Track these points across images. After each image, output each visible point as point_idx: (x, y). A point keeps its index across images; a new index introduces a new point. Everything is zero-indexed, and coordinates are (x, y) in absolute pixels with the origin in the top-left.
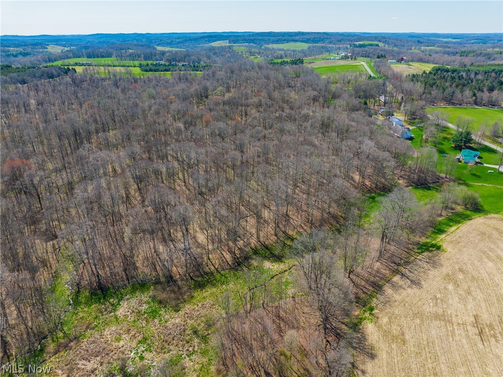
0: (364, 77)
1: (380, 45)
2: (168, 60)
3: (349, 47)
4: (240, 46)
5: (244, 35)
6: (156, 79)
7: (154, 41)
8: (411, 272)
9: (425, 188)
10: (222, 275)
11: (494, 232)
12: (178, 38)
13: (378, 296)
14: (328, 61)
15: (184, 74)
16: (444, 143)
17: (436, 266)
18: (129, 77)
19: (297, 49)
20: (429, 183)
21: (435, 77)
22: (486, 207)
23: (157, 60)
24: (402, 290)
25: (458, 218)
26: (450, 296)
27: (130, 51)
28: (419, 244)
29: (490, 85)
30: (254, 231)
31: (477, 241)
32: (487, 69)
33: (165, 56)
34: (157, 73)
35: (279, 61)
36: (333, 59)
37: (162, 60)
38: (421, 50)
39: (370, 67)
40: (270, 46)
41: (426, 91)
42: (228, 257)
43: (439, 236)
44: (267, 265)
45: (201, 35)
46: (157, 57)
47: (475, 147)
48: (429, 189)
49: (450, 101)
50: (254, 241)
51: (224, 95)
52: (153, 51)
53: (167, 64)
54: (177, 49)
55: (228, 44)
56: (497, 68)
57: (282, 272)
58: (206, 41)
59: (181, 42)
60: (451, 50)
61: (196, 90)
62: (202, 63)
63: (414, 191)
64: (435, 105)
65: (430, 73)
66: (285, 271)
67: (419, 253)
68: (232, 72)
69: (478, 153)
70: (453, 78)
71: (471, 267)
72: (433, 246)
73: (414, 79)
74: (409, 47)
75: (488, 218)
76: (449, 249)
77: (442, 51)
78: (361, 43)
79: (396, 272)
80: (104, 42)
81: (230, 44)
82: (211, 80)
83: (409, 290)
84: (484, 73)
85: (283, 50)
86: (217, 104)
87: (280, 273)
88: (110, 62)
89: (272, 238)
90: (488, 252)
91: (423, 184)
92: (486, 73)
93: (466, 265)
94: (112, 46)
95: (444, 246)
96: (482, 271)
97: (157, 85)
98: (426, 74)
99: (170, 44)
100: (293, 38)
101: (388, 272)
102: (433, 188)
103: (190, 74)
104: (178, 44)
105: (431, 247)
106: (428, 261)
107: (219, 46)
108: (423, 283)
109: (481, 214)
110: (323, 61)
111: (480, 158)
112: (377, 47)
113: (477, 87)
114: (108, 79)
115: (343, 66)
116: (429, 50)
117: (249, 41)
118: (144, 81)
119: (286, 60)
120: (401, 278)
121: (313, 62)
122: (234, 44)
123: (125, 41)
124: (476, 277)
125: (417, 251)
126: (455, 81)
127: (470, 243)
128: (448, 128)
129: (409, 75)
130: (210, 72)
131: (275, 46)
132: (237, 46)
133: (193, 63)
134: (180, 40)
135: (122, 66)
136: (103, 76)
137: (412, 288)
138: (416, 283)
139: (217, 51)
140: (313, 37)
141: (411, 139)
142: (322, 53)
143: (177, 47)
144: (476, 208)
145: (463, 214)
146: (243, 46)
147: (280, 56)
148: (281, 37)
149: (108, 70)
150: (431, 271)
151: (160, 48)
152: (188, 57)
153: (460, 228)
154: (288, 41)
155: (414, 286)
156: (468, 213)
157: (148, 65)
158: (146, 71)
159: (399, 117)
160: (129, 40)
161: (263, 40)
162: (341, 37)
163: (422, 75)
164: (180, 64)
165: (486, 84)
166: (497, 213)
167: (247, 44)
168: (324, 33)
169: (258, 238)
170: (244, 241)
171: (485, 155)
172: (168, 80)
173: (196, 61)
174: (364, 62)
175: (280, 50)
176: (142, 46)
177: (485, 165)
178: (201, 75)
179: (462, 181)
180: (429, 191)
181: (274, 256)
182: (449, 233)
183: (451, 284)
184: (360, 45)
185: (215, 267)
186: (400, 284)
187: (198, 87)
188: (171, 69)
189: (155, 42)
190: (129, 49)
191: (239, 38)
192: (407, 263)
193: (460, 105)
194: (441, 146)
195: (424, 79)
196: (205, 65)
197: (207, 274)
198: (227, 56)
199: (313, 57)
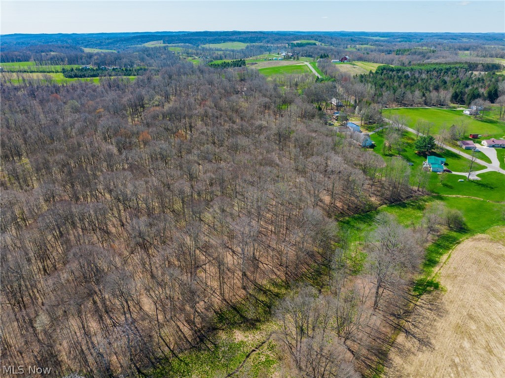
0: (311, 78)
1: (317, 44)
2: (96, 64)
3: (287, 47)
4: (175, 46)
5: (179, 35)
6: (82, 87)
7: (81, 42)
8: (415, 326)
9: (400, 205)
10: (181, 360)
11: (489, 259)
12: (108, 39)
13: (386, 369)
14: (271, 61)
15: (115, 80)
16: (406, 149)
17: (442, 314)
18: (50, 85)
19: (235, 49)
20: (402, 198)
21: (383, 77)
22: (470, 225)
23: (83, 64)
24: (412, 356)
25: (445, 243)
26: (470, 359)
27: (52, 53)
28: (414, 283)
29: (435, 84)
30: (215, 284)
31: (475, 273)
32: (428, 67)
33: (93, 59)
34: (83, 80)
35: (219, 62)
36: (275, 59)
37: (90, 64)
38: (356, 49)
39: (314, 67)
40: (207, 46)
41: (377, 92)
42: (186, 330)
43: (433, 269)
44: (239, 336)
45: (133, 35)
46: (84, 60)
47: (437, 152)
48: (404, 206)
49: (401, 102)
50: (217, 300)
51: (163, 106)
52: (79, 54)
53: (95, 69)
54: (107, 51)
55: (163, 45)
56: (437, 67)
57: (260, 346)
58: (138, 42)
59: (111, 43)
60: (385, 48)
61: (129, 100)
62: (135, 66)
63: (390, 210)
64: (388, 106)
65: (377, 73)
66: (263, 343)
67: (417, 296)
68: (170, 77)
69: (444, 160)
70: (400, 78)
71: (480, 311)
72: (430, 284)
73: (363, 79)
74: (345, 45)
75: (476, 239)
76: (449, 288)
77: (377, 49)
78: (299, 42)
79: (398, 328)
80: (23, 43)
81: (165, 45)
82: (147, 88)
83: (420, 355)
84: (426, 72)
85: (221, 50)
86: (155, 117)
87: (256, 348)
88: (26, 68)
89: (239, 293)
90: (492, 287)
91: (397, 201)
92: (428, 72)
93: (474, 309)
94: (31, 48)
95: (442, 283)
96: (495, 317)
97: (83, 95)
98: (373, 74)
99: (100, 45)
100: (230, 37)
101: (389, 330)
102: (408, 204)
103: (122, 80)
104: (108, 45)
105: (428, 286)
106: (430, 306)
107: (153, 46)
108: (433, 341)
109: (467, 235)
110: (265, 62)
111: (446, 164)
112: (315, 46)
113: (424, 86)
114: (23, 88)
115: (287, 66)
116: (365, 48)
117: (185, 41)
118: (68, 90)
119: (227, 61)
120: (407, 337)
121: (256, 63)
122: (169, 45)
123: (48, 42)
124: (491, 325)
125: (413, 293)
126: (403, 81)
127: (468, 276)
128: (407, 132)
129: (356, 75)
130: (145, 77)
131: (212, 46)
132: (173, 46)
133: (124, 67)
134: (110, 41)
135: (41, 72)
136: (16, 84)
137: (423, 352)
138: (425, 343)
139: (151, 52)
140: (250, 36)
141: (372, 146)
142: (261, 53)
143: (107, 49)
144: (460, 228)
145: (450, 237)
146: (178, 46)
147: (219, 57)
148: (217, 37)
149: (23, 78)
150: (438, 322)
151: (87, 50)
152: (119, 60)
153: (452, 256)
154: (225, 41)
155: (424, 348)
156: (454, 234)
157: (72, 70)
158: (71, 77)
159: (355, 122)
160: (53, 41)
161: (199, 40)
162: (277, 37)
163: (370, 74)
164: (111, 68)
165: (431, 83)
166: (483, 232)
167: (182, 44)
168: (261, 32)
169: (222, 294)
170: (205, 302)
171: (450, 161)
172: (96, 88)
173: (128, 64)
174: (307, 62)
175: (218, 50)
176: (67, 47)
177: (454, 173)
178: (134, 81)
179: (436, 193)
180: (405, 209)
181: (245, 320)
182: (442, 264)
183: (466, 339)
184: (298, 44)
185: (170, 348)
186: (407, 347)
187: (131, 96)
188: (100, 75)
189: (83, 43)
190: (51, 51)
191: (173, 38)
192: (408, 313)
193: (412, 105)
194: (404, 154)
195: (372, 80)
196: (138, 68)
197: (159, 360)
198: (163, 58)
199: (254, 58)
